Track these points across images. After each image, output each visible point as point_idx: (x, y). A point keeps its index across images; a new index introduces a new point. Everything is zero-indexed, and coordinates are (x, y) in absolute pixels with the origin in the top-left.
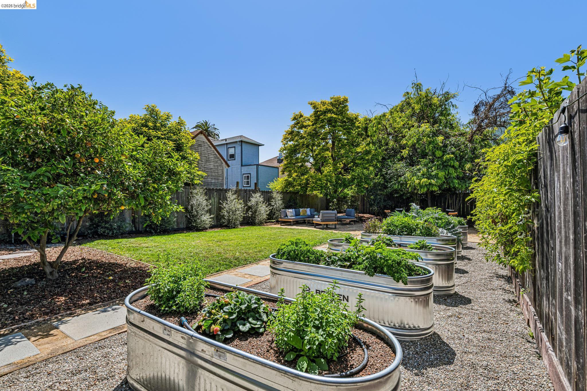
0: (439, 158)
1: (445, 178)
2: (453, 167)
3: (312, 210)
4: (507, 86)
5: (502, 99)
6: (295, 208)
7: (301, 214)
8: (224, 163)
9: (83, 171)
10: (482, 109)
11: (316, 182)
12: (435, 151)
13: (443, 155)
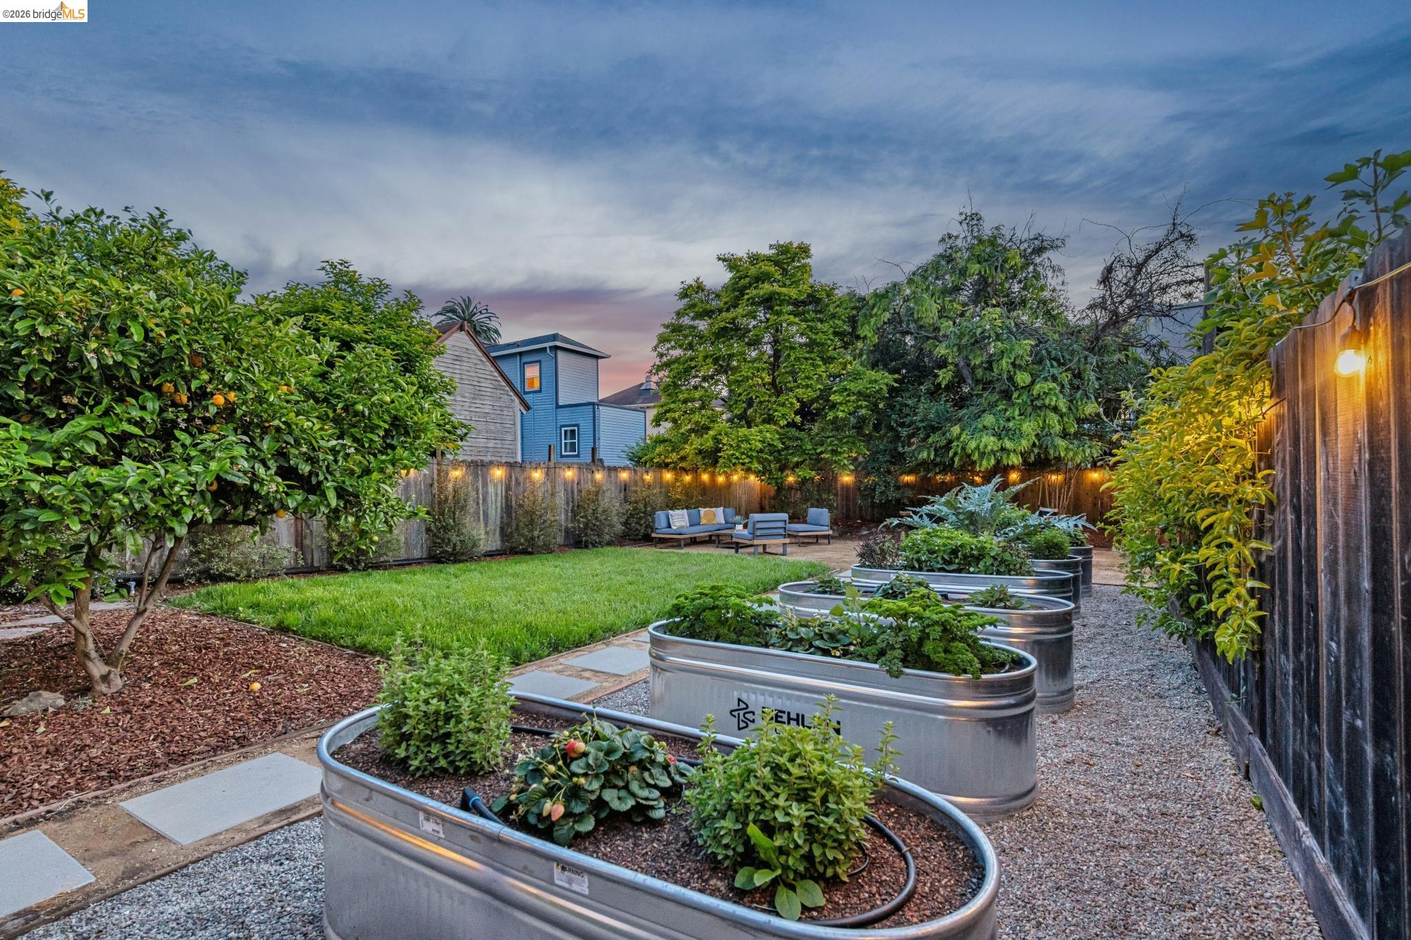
0: (1022, 388)
1: (1037, 435)
2: (1055, 409)
3: (730, 511)
4: (1178, 221)
5: (1165, 253)
6: (687, 508)
7: (703, 521)
8: (517, 401)
9: (183, 425)
10: (1121, 274)
11: (738, 446)
12: (1015, 374)
13: (1033, 383)
